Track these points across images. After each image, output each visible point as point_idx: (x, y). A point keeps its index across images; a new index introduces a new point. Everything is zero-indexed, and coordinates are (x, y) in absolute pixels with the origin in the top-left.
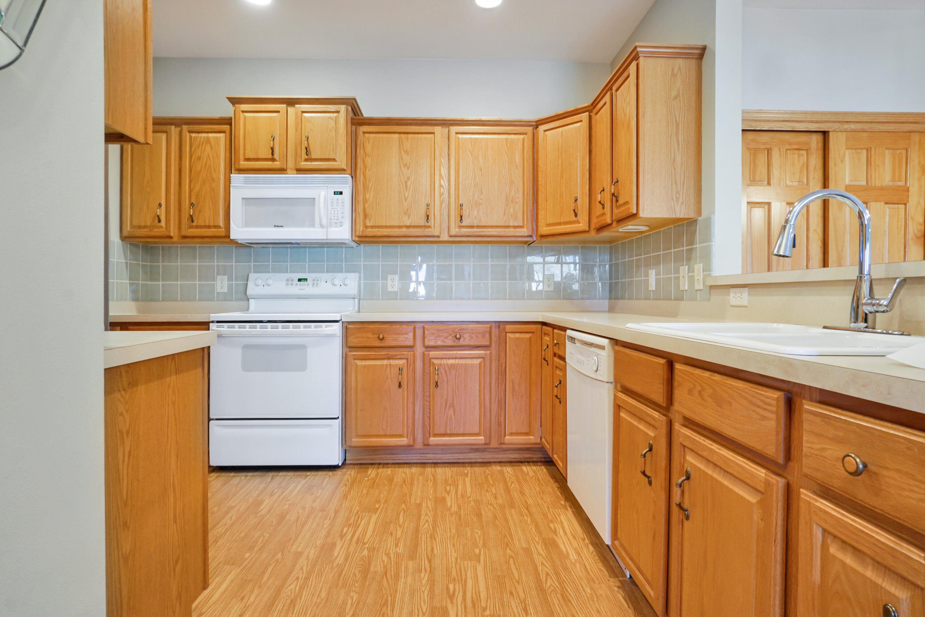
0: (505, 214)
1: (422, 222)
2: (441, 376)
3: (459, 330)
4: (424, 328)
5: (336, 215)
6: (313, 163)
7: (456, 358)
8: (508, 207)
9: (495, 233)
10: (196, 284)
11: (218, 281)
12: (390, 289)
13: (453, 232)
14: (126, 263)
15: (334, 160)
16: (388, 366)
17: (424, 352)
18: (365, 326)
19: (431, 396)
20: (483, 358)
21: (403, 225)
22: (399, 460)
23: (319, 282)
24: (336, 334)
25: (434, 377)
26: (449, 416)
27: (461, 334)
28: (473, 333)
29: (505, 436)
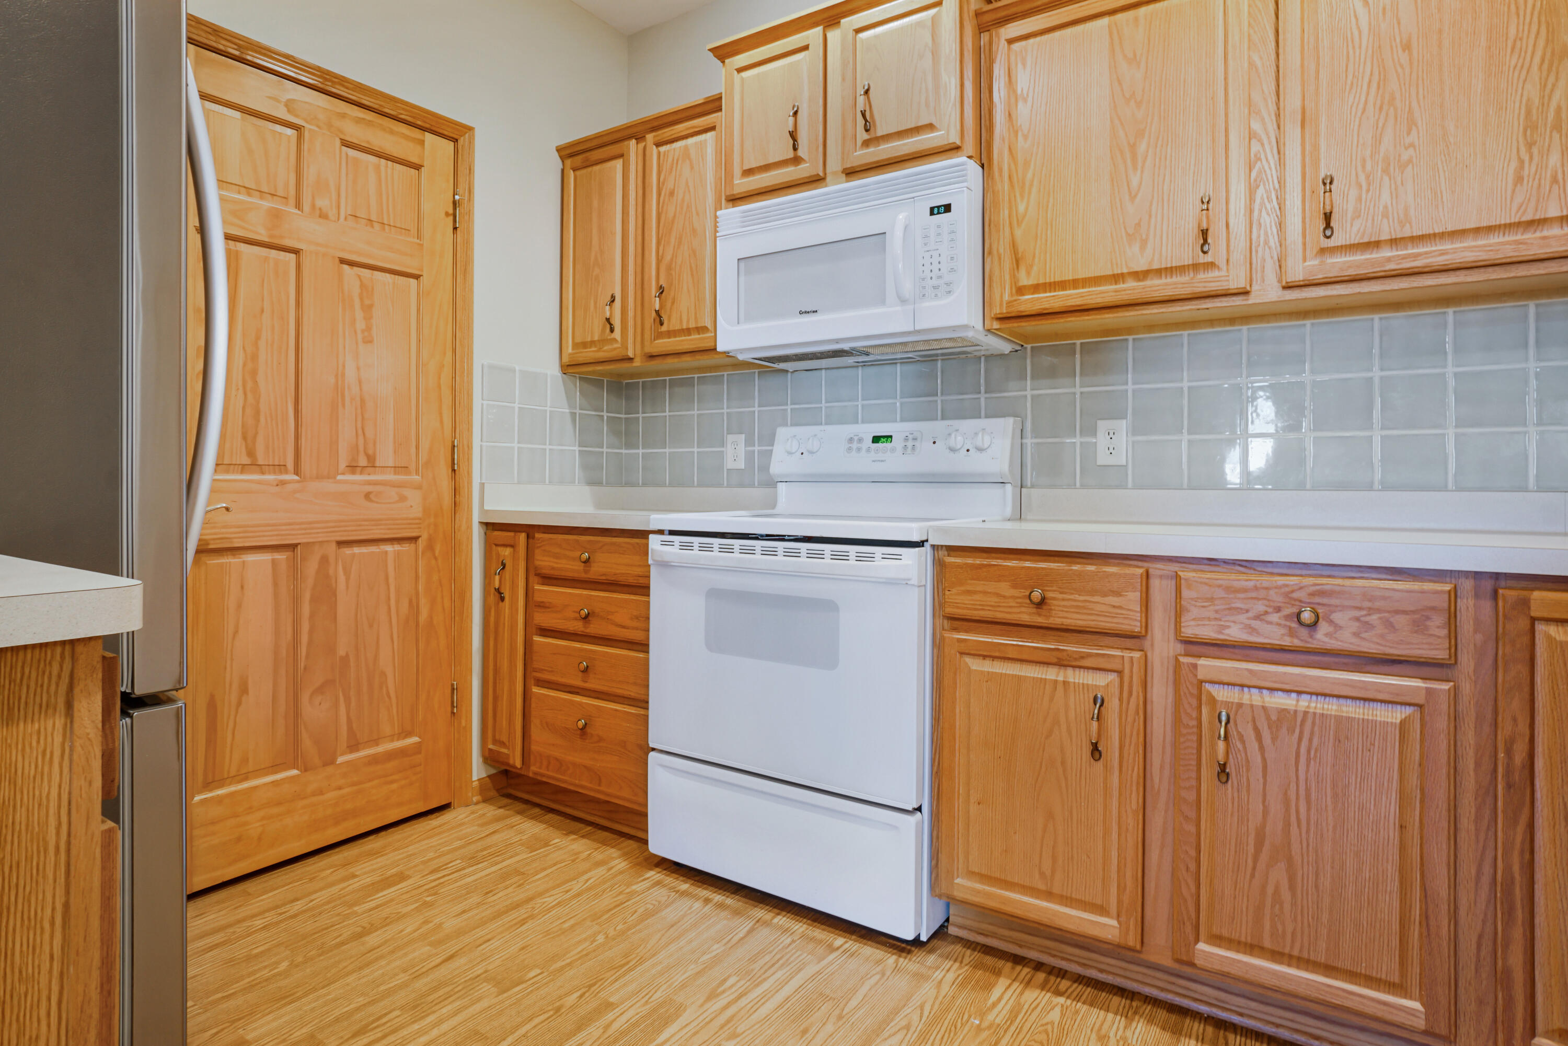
0: (1519, 179)
1: (1187, 253)
2: (1239, 746)
3: (1312, 594)
4: (1177, 577)
5: (935, 267)
6: (882, 147)
7: (1299, 693)
8: (1535, 150)
9: (1469, 257)
10: (694, 452)
11: (729, 445)
12: (1103, 458)
13: (1297, 273)
14: (573, 415)
15: (930, 127)
16: (1060, 688)
17: (1177, 660)
18: (994, 562)
19: (1203, 804)
20: (1420, 706)
21: (1125, 271)
22: (1101, 971)
23: (917, 444)
24: (909, 580)
25: (1213, 747)
26: (1270, 890)
27: (1320, 611)
28: (1371, 611)
29: (1533, 1035)
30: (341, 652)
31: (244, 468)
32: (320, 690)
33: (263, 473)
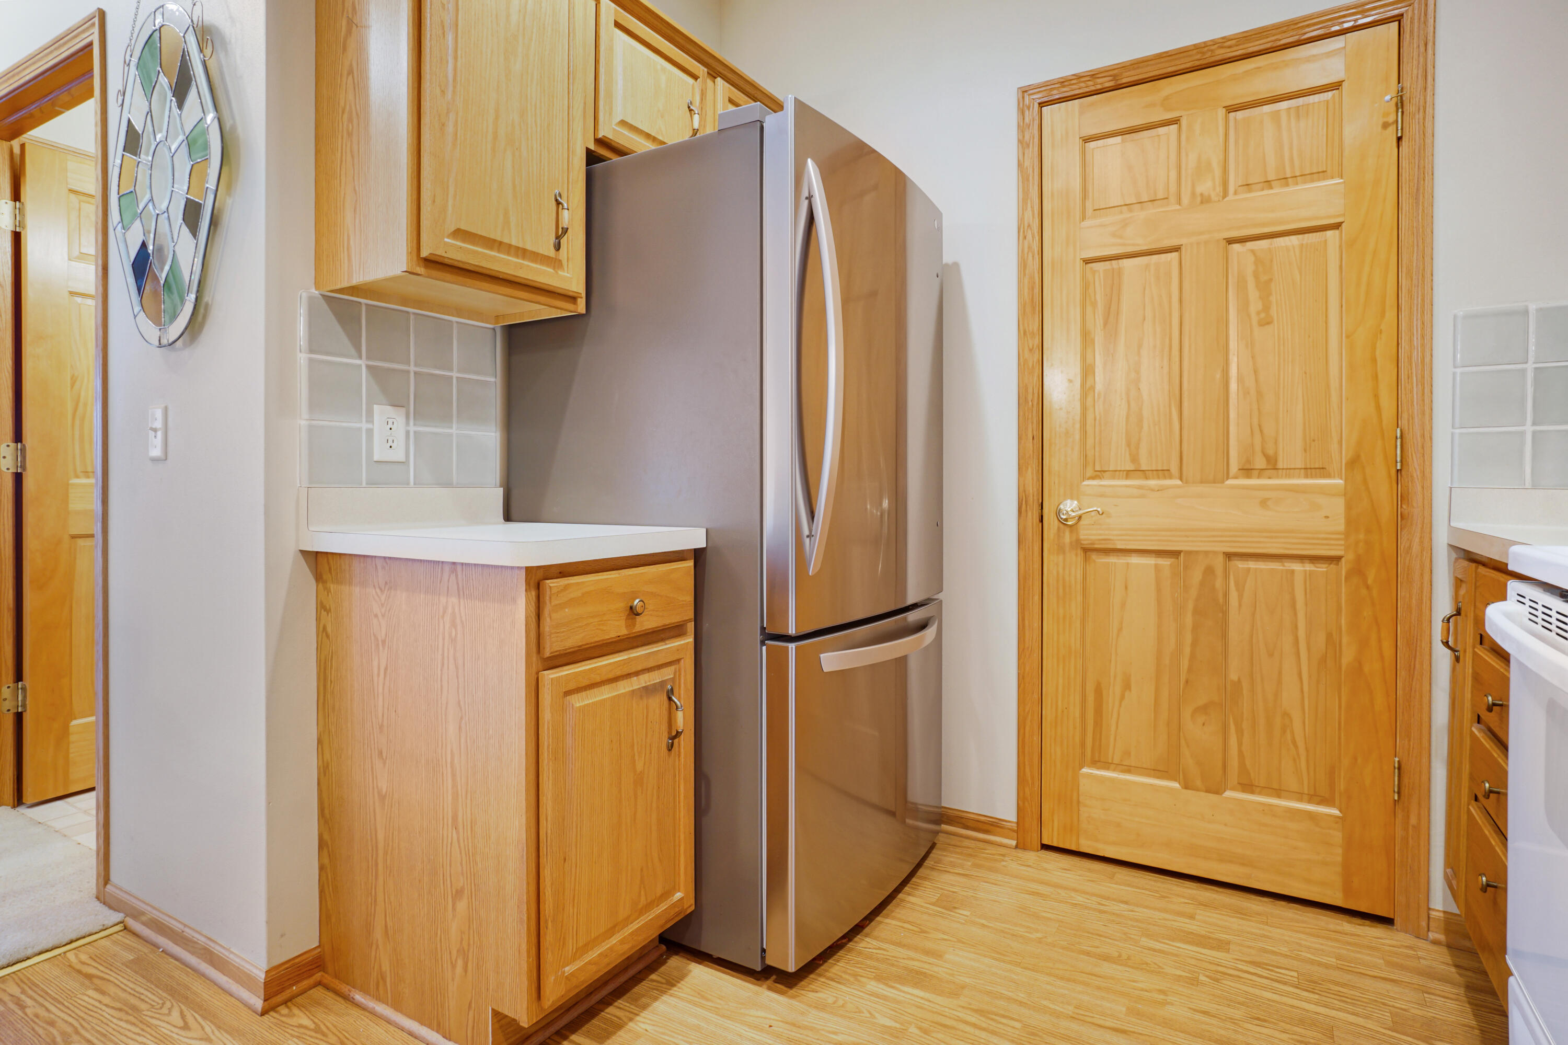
30: (1233, 676)
31: (1128, 474)
32: (1204, 709)
33: (1147, 478)
